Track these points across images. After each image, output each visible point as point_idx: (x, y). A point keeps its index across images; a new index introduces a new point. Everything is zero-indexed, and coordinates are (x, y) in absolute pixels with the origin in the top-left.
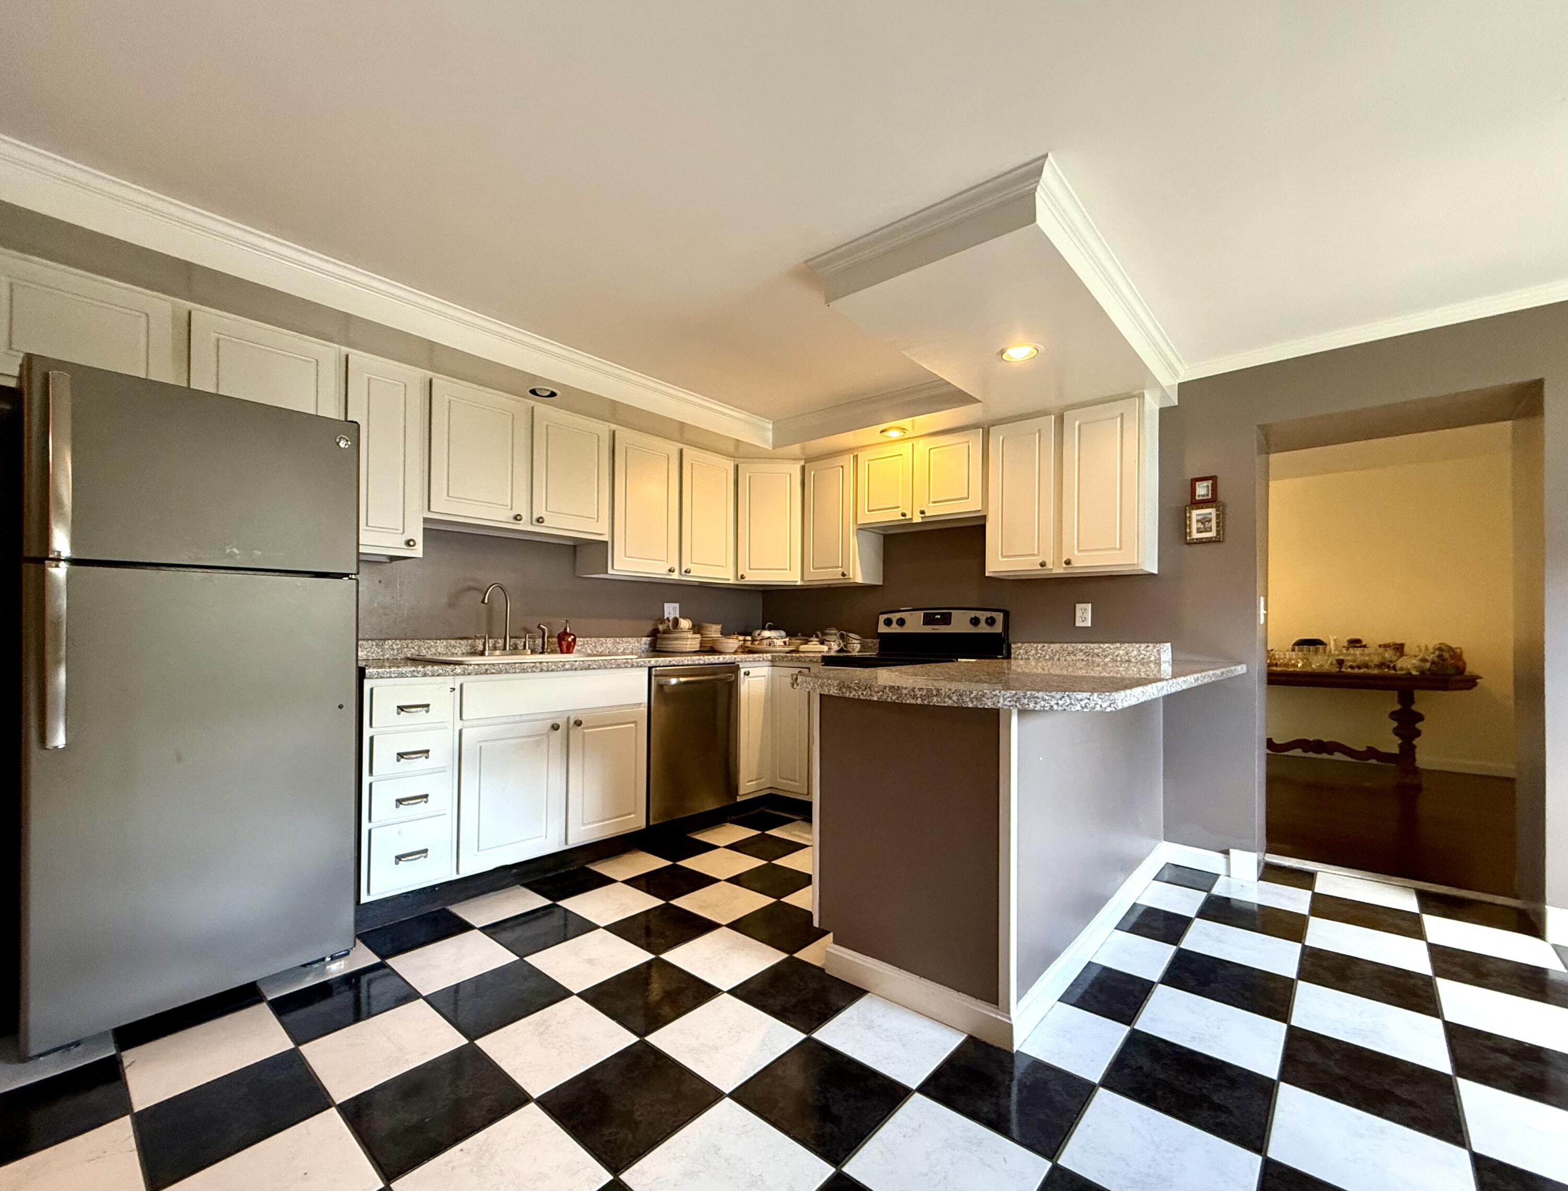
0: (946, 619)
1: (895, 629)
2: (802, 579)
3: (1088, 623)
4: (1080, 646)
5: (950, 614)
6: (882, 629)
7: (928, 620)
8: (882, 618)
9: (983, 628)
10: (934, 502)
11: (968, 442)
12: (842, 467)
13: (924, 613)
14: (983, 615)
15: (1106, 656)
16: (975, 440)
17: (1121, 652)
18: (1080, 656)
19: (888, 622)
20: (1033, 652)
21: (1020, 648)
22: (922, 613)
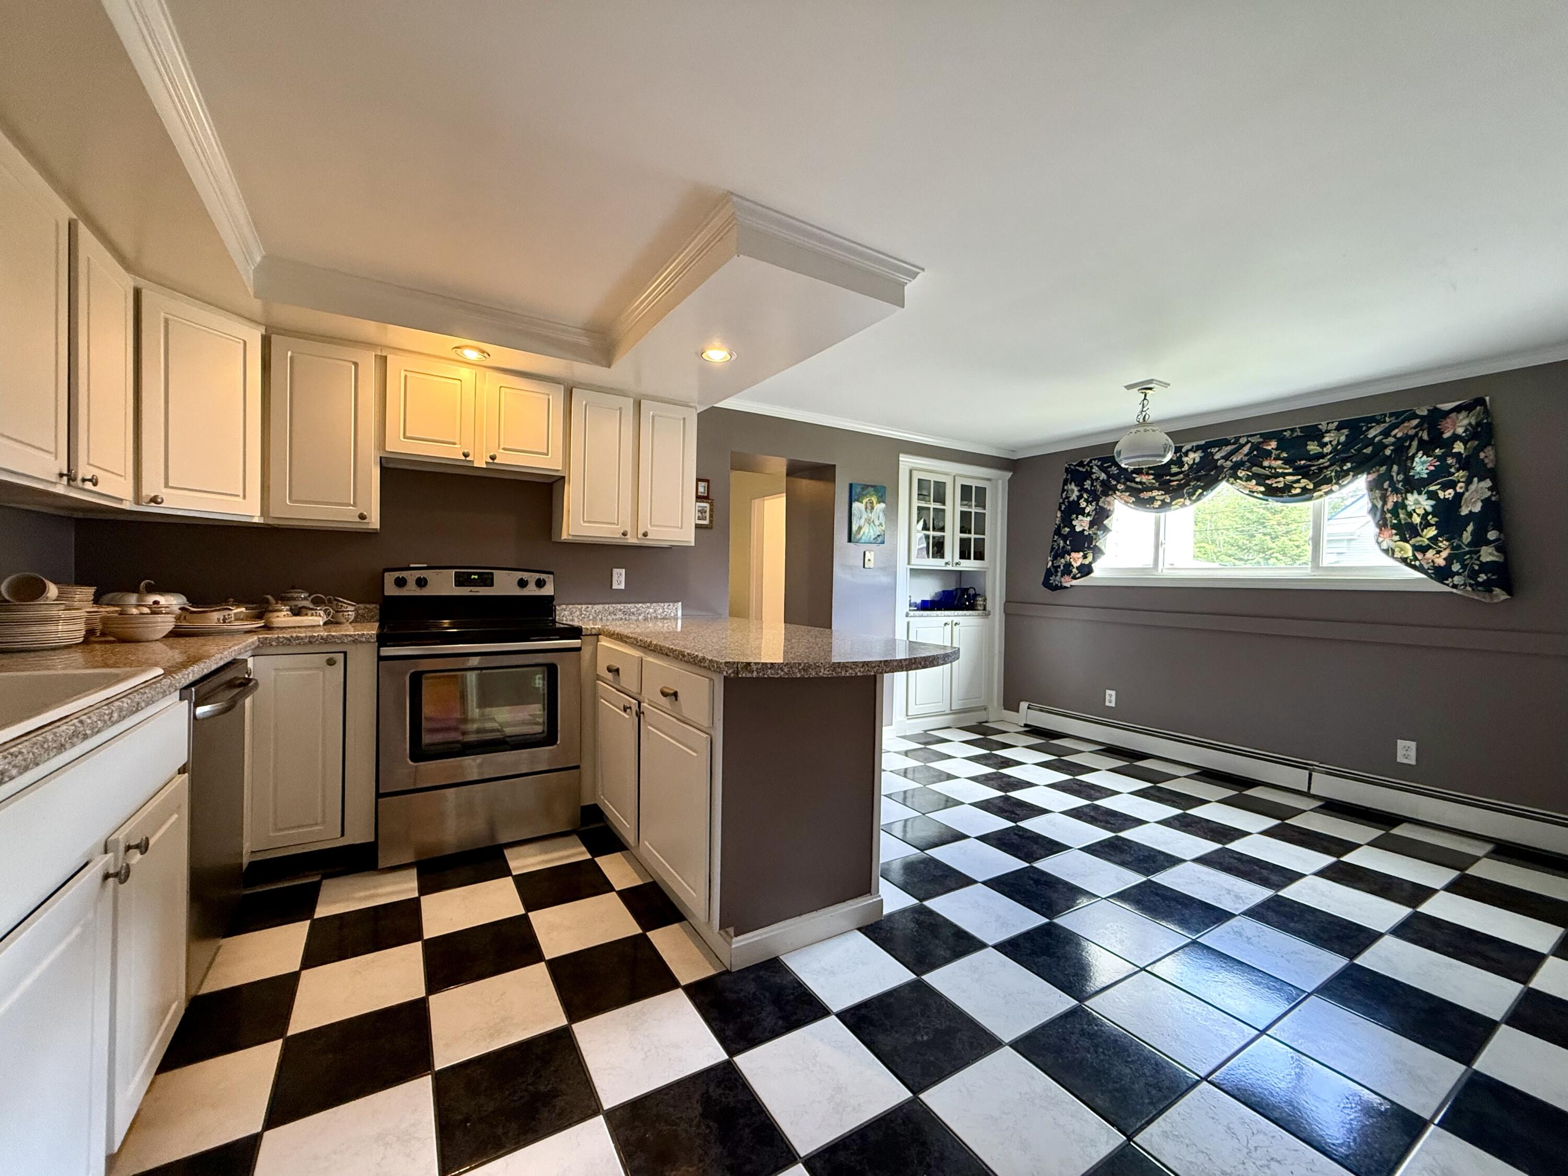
0: (487, 581)
1: (411, 590)
2: (263, 514)
3: (622, 587)
4: (619, 606)
5: (492, 574)
6: (391, 590)
7: (461, 581)
8: (389, 578)
9: (532, 590)
10: (504, 449)
11: (549, 395)
12: (356, 364)
13: (456, 573)
14: (532, 577)
15: (640, 615)
16: (557, 397)
17: (651, 610)
18: (620, 615)
19: (401, 583)
20: (578, 613)
21: (565, 610)
22: (453, 571)
